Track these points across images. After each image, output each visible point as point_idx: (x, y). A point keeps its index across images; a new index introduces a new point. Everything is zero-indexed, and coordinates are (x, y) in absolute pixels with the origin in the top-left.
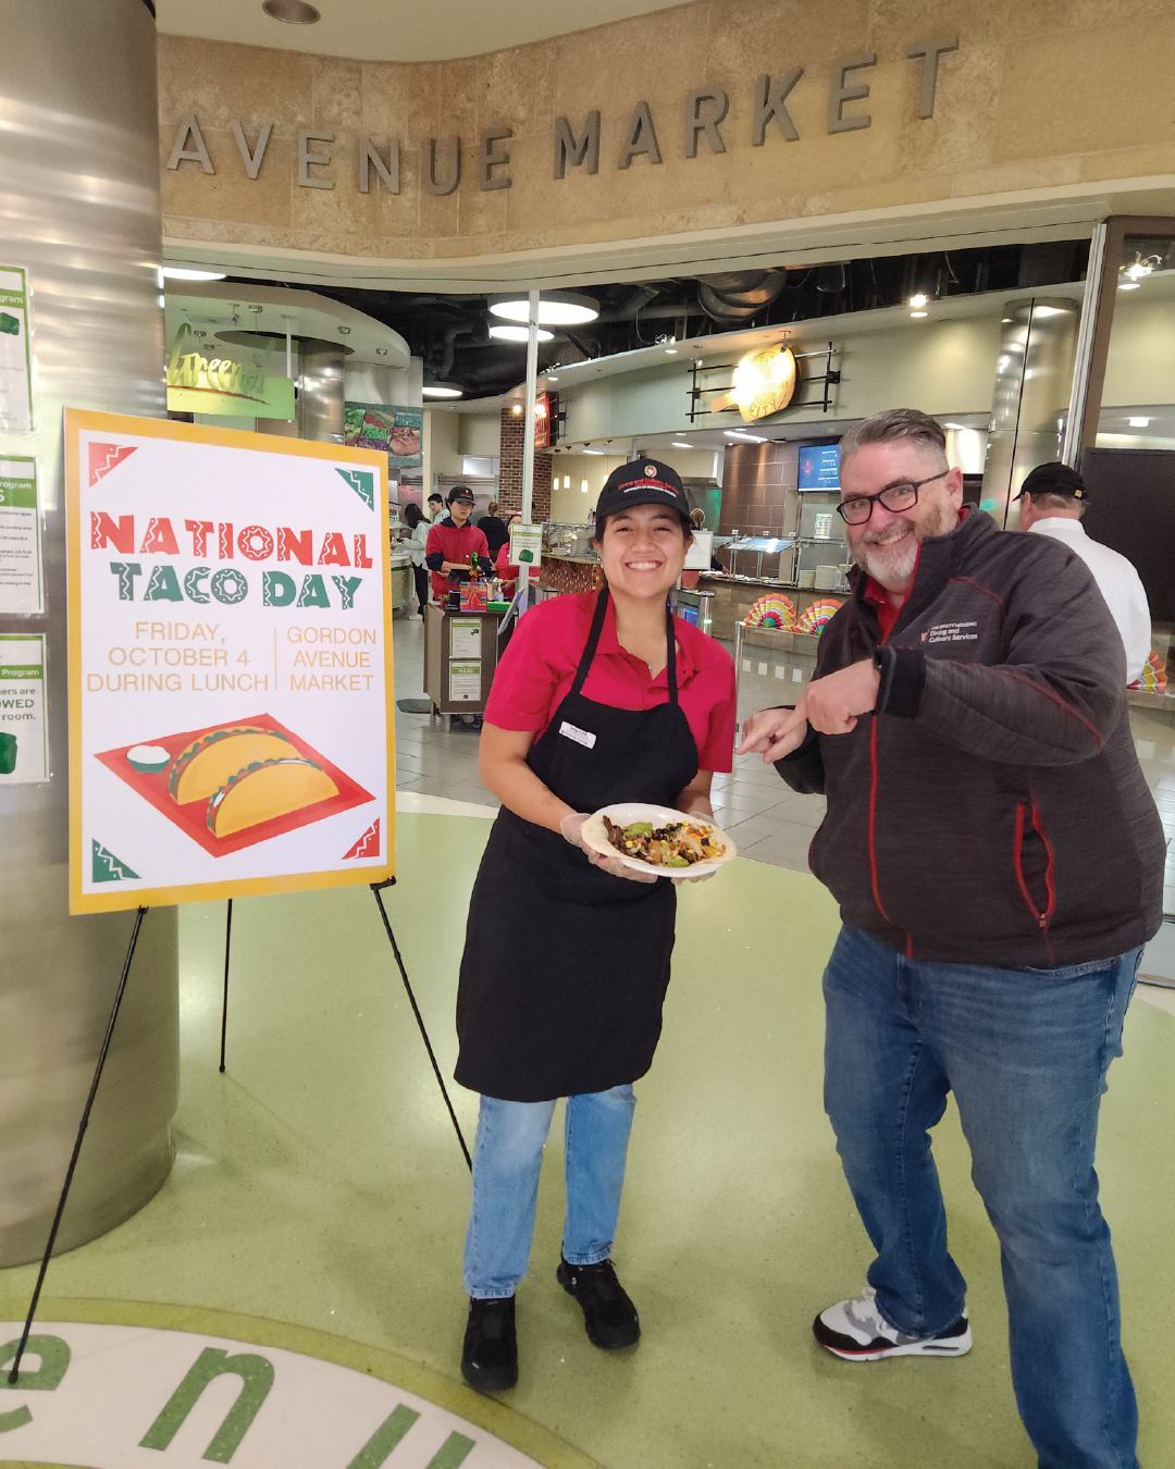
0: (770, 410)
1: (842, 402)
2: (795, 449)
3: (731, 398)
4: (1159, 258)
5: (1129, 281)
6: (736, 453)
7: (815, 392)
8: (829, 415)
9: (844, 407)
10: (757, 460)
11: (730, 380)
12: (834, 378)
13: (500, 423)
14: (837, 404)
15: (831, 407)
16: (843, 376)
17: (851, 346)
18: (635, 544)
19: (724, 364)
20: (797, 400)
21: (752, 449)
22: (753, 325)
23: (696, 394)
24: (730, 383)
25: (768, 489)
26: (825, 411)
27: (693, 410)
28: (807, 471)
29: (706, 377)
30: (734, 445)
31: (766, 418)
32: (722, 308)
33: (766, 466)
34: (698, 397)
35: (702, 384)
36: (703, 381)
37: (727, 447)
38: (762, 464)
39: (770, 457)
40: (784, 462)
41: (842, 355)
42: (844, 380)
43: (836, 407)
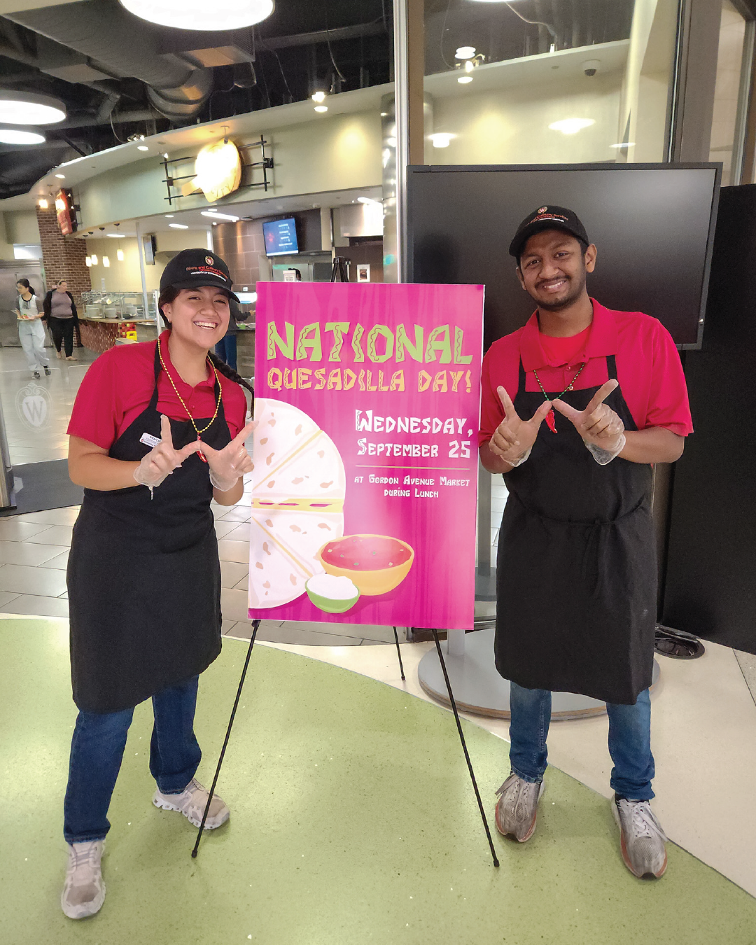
0: (227, 192)
1: (278, 184)
2: (259, 225)
3: (195, 184)
4: (483, 57)
5: (464, 75)
6: (220, 231)
7: (257, 176)
8: (270, 194)
9: (280, 186)
10: (235, 234)
11: (193, 169)
12: (269, 164)
13: (36, 217)
14: (274, 184)
15: (270, 187)
16: (276, 161)
17: (278, 138)
18: (203, 310)
19: (186, 156)
20: (245, 183)
21: (230, 226)
22: (198, 121)
23: (170, 182)
24: (194, 172)
25: (246, 255)
26: (266, 190)
27: (169, 195)
28: (271, 240)
29: (176, 168)
30: (218, 225)
31: (225, 198)
32: (170, 107)
33: (243, 238)
34: (172, 184)
35: (173, 174)
36: (174, 171)
37: (213, 226)
38: (239, 237)
39: (244, 232)
40: (254, 234)
41: (273, 146)
42: (278, 165)
43: (274, 187)
